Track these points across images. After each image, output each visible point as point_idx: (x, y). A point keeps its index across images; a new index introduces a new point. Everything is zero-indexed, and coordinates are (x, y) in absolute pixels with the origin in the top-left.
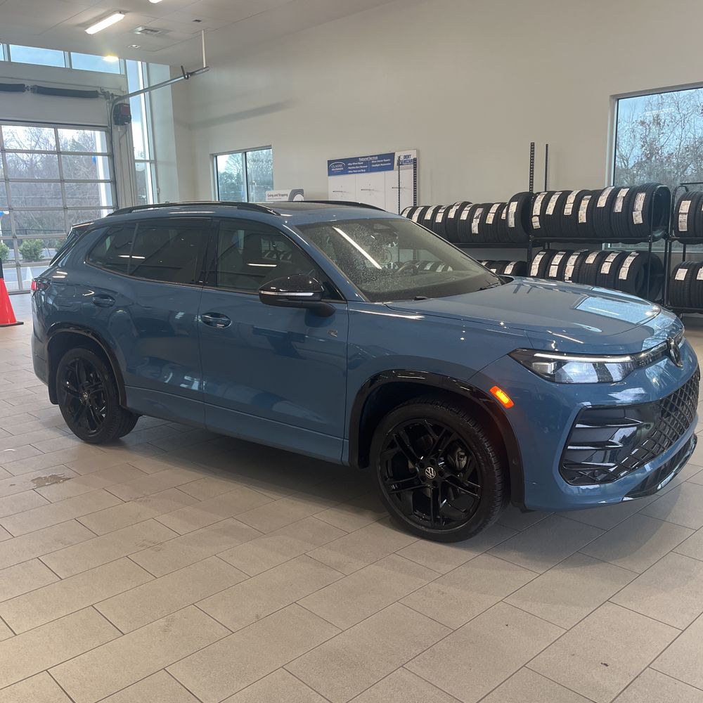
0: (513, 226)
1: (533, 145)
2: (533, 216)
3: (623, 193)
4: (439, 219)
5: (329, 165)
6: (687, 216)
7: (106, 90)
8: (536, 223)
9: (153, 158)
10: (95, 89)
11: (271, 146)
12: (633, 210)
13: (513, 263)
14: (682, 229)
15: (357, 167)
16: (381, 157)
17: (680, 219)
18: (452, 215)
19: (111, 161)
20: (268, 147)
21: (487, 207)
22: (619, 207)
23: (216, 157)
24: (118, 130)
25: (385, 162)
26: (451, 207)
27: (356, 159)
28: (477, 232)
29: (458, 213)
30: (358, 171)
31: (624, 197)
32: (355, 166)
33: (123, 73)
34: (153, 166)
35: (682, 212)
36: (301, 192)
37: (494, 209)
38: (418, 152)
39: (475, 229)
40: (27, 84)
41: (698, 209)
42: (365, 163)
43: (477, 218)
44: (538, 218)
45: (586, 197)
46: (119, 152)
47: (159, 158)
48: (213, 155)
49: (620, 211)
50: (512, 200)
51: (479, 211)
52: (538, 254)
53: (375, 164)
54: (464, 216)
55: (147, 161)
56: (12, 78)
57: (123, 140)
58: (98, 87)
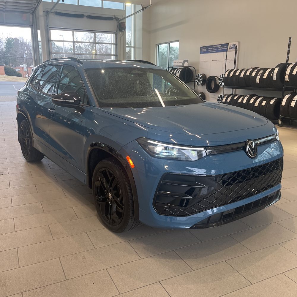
0: (275, 80)
1: (290, 38)
2: (286, 75)
4: (242, 75)
5: (201, 49)
7: (116, 17)
8: (287, 78)
9: (134, 46)
10: (112, 16)
11: (179, 40)
13: (275, 99)
15: (212, 50)
16: (223, 45)
18: (248, 73)
19: (116, 46)
20: (178, 41)
21: (265, 70)
23: (158, 45)
24: (120, 33)
25: (224, 48)
26: (249, 70)
27: (212, 46)
28: (259, 82)
29: (251, 72)
30: (212, 52)
32: (211, 49)
33: (124, 9)
34: (134, 49)
36: (187, 61)
37: (268, 71)
38: (239, 43)
39: (258, 81)
40: (85, 14)
42: (216, 48)
43: (259, 75)
44: (288, 76)
46: (120, 43)
47: (136, 46)
48: (157, 44)
50: (277, 67)
51: (261, 72)
52: (287, 94)
53: (220, 48)
54: (253, 74)
55: (132, 47)
56: (79, 12)
57: (122, 38)
58: (113, 15)
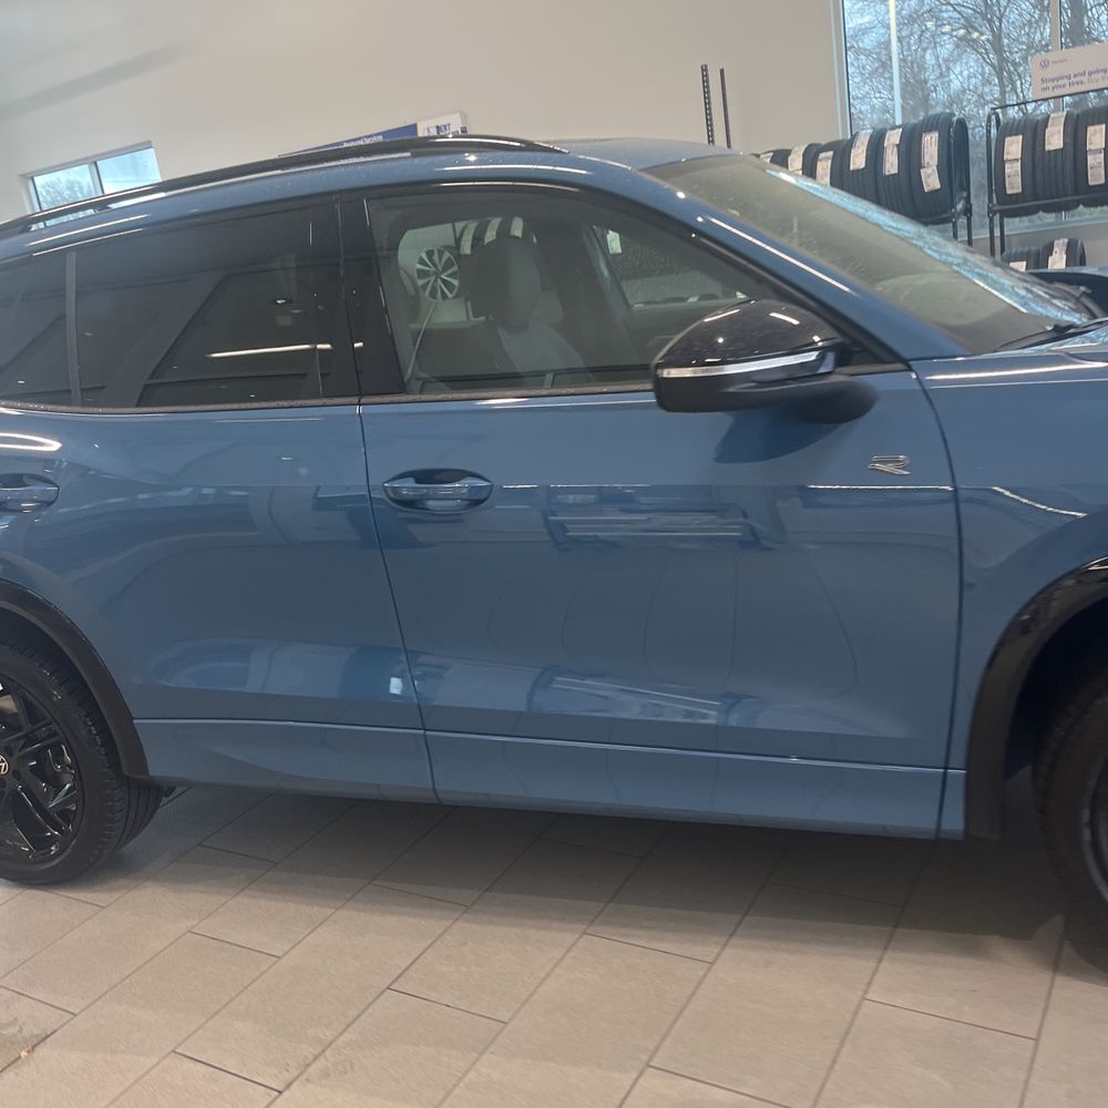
3: (893, 138)
6: (1019, 163)
12: (920, 166)
14: (1013, 188)
17: (1007, 171)
20: (148, 145)
22: (891, 164)
23: (34, 179)
31: (898, 146)
35: (1010, 157)
41: (1038, 149)
45: (822, 155)
49: (894, 170)
